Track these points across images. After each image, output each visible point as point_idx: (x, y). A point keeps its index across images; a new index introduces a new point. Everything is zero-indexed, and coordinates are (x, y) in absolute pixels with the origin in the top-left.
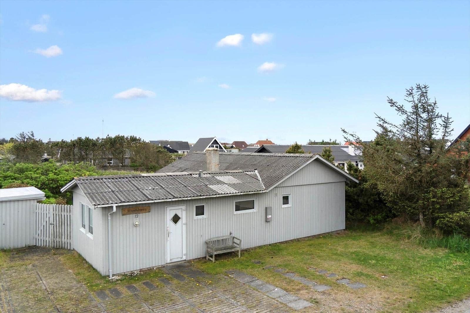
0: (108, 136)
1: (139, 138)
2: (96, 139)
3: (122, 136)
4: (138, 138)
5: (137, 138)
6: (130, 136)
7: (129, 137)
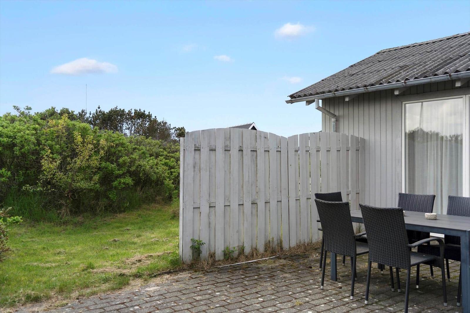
0: (99, 108)
1: (149, 113)
2: (79, 113)
3: (122, 110)
4: (147, 113)
5: (145, 113)
6: (135, 110)
7: (133, 111)
